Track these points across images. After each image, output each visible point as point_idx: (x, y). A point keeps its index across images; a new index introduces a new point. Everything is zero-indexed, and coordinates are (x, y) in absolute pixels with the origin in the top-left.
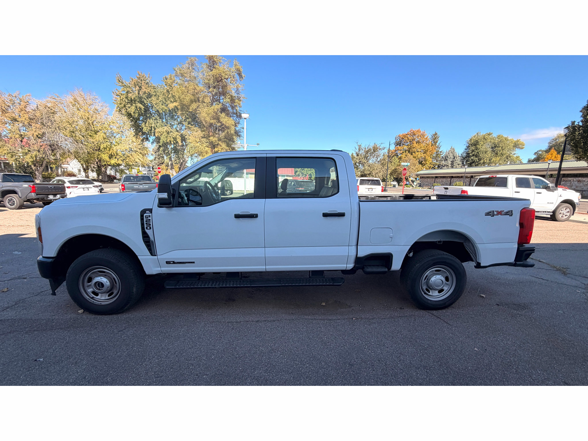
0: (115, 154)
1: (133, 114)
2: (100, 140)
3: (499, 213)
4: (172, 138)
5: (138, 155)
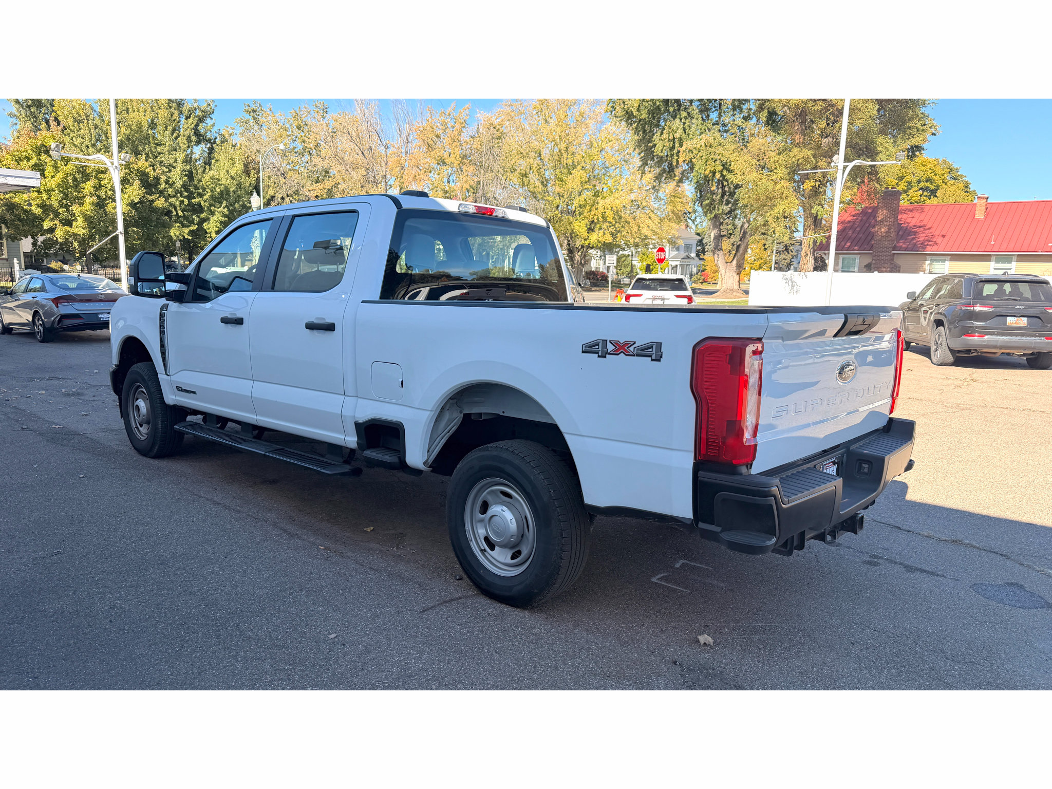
0: (601, 219)
1: (635, 113)
2: (575, 187)
3: (622, 348)
4: (718, 162)
5: (650, 218)
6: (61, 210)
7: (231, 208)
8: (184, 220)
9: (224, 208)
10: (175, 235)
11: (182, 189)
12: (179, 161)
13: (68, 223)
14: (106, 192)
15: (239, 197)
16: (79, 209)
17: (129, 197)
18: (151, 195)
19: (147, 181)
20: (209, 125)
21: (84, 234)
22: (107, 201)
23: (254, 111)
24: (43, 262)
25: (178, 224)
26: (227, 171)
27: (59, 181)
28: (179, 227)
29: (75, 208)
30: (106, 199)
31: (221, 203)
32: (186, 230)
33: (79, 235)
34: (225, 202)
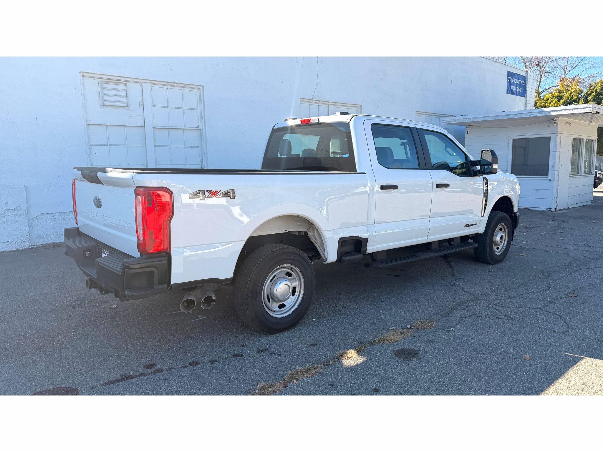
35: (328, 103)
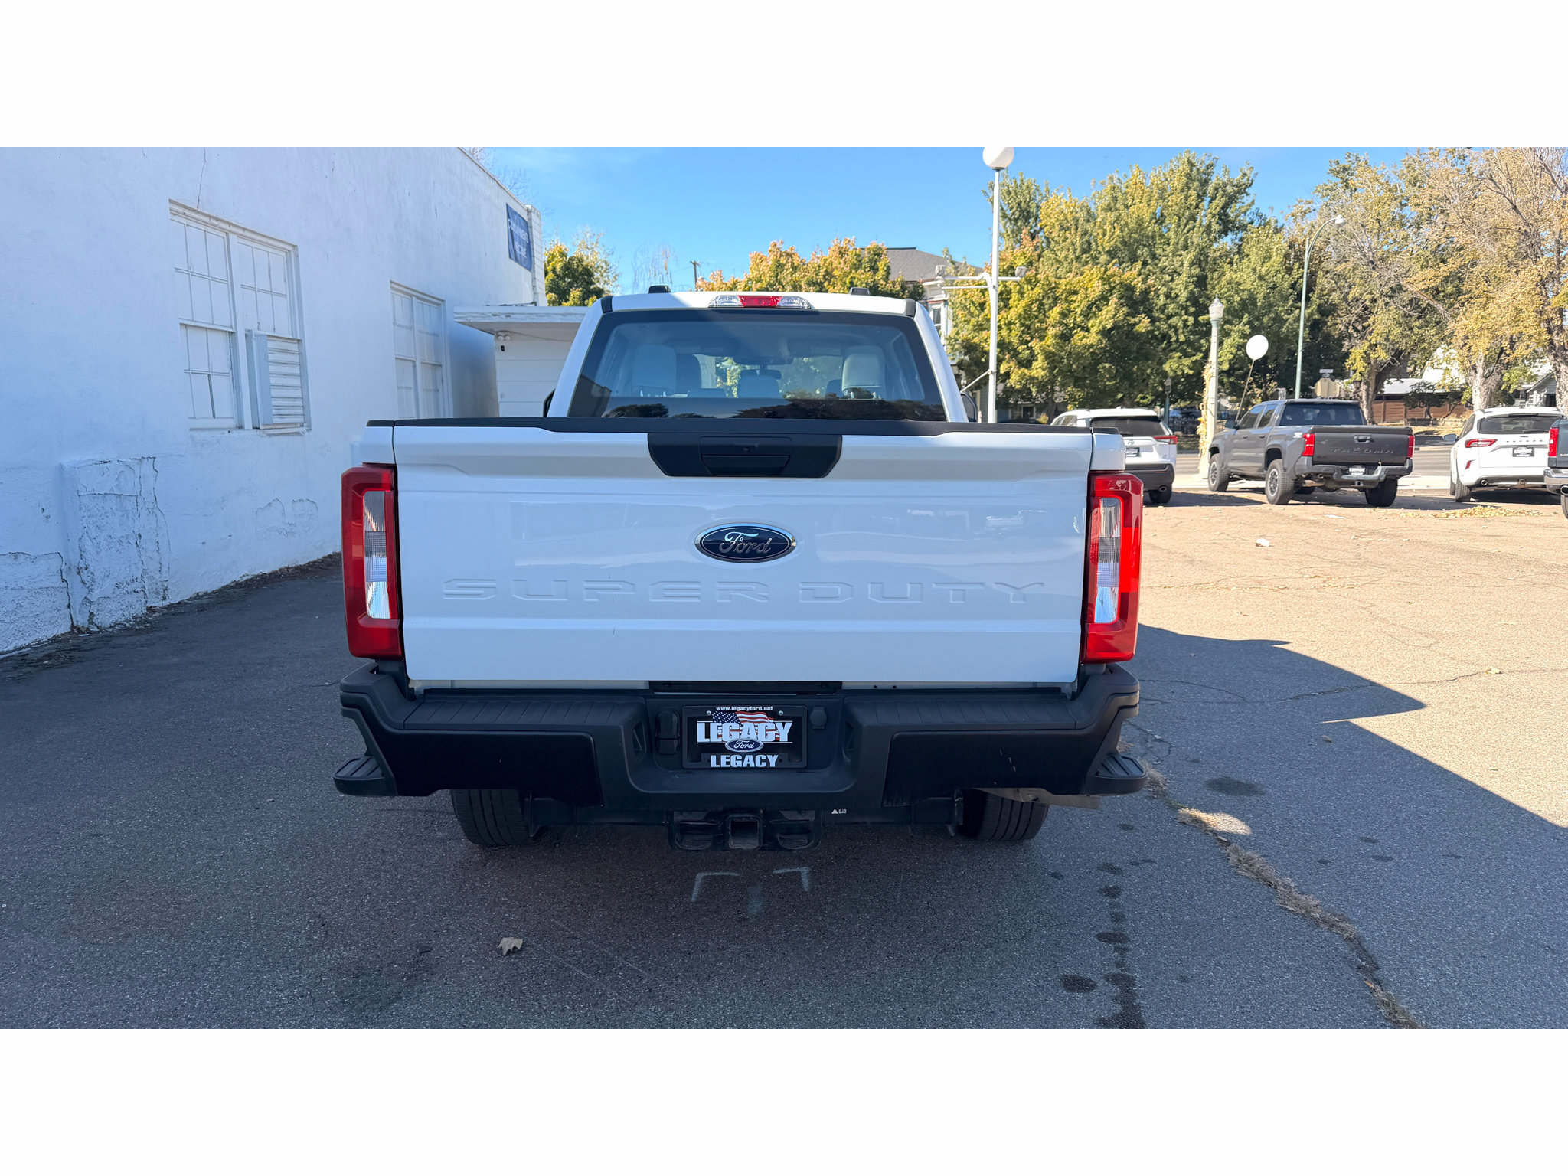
6: (1020, 349)
7: (1256, 323)
8: (1188, 347)
9: (1245, 325)
10: (1172, 370)
11: (1188, 304)
12: (1186, 263)
13: (1027, 363)
14: (1075, 319)
15: (1271, 305)
16: (1039, 345)
17: (1101, 322)
18: (1134, 317)
19: (1131, 298)
20: (1246, 204)
21: (1042, 377)
22: (1075, 331)
23: (1345, 169)
24: (1032, 416)
25: (1178, 354)
26: (1254, 270)
27: (1021, 311)
28: (1180, 358)
29: (1035, 344)
30: (1074, 328)
31: (1241, 317)
32: (1187, 362)
33: (1037, 379)
34: (1247, 315)
35: (226, 226)
